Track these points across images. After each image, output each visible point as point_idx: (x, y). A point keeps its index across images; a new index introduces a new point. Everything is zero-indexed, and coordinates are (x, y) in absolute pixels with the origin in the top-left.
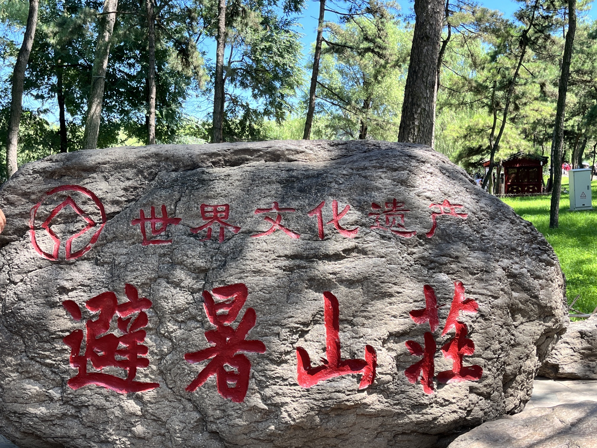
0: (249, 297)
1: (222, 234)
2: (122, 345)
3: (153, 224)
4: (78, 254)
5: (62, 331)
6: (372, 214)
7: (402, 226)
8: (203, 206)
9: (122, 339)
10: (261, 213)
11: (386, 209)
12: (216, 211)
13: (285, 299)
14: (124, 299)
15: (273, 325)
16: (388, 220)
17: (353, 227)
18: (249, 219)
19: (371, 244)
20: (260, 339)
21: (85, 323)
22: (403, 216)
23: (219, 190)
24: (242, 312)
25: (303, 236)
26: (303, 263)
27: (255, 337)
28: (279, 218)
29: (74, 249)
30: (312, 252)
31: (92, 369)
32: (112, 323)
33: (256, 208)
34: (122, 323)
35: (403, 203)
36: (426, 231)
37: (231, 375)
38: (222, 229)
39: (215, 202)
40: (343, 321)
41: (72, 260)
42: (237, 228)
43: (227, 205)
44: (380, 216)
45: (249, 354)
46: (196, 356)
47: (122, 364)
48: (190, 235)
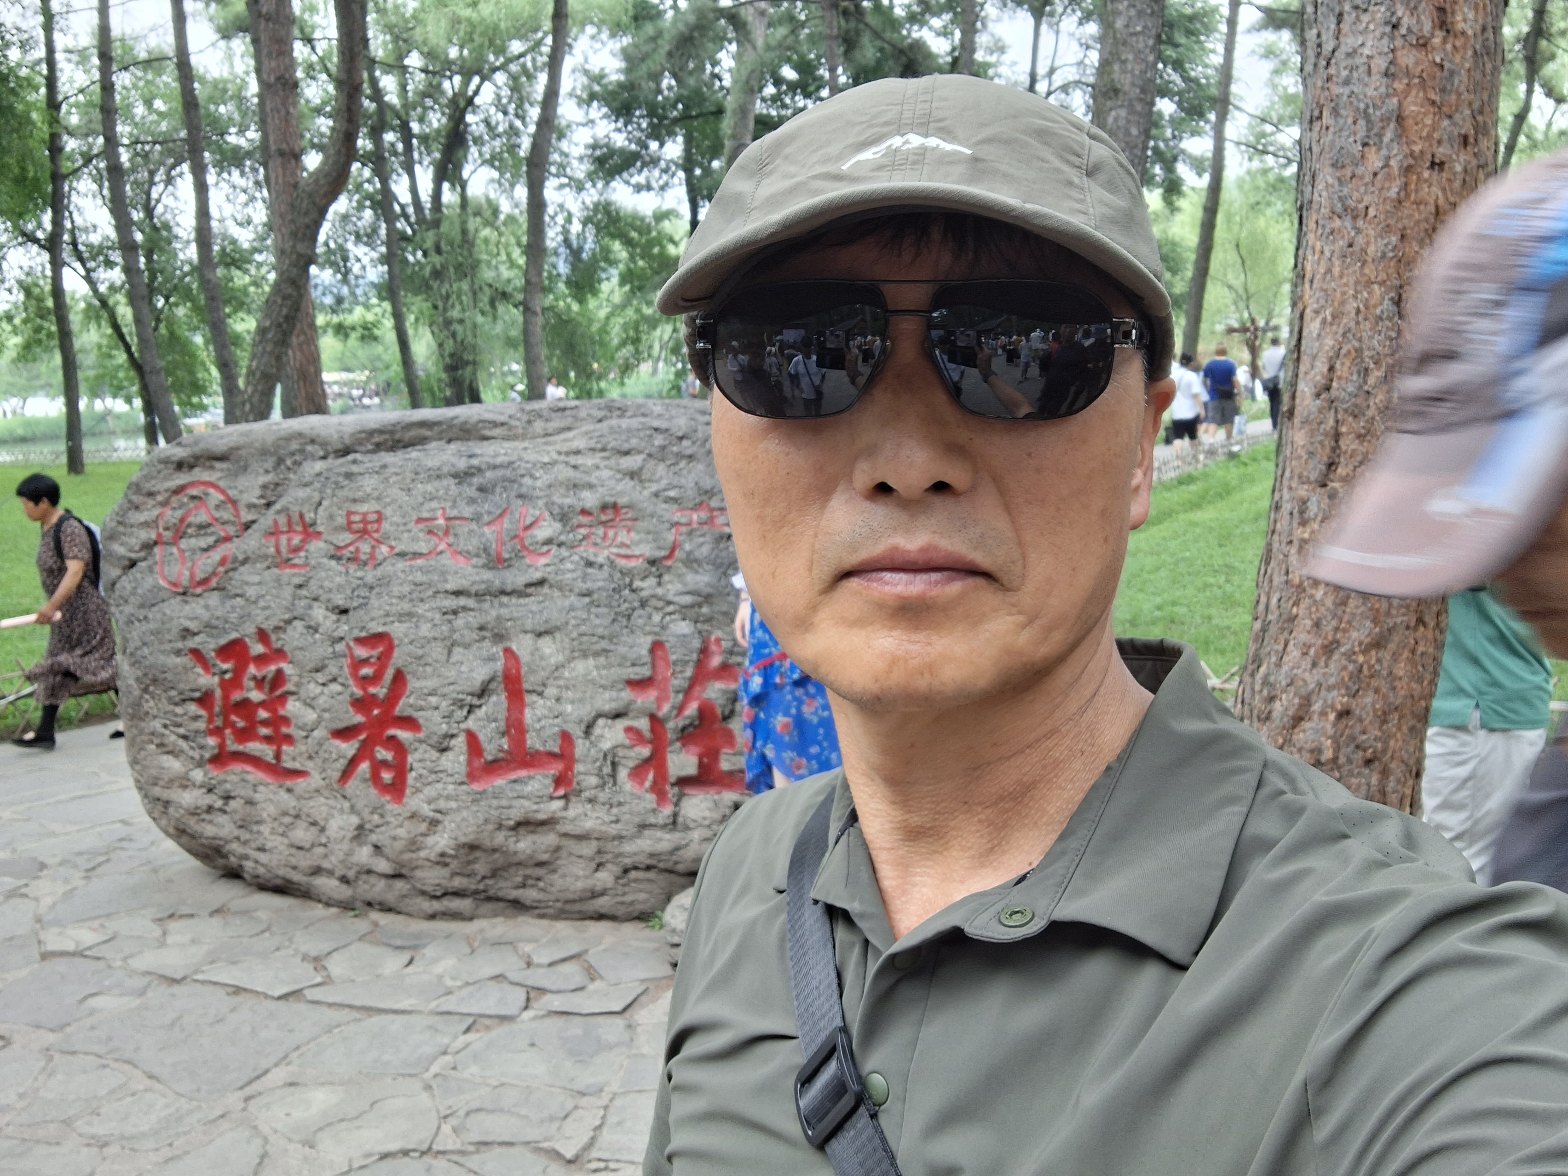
0: (396, 653)
1: (372, 556)
2: (263, 714)
3: (289, 540)
4: (205, 581)
5: (193, 690)
6: (580, 526)
7: (628, 546)
8: (349, 513)
9: (262, 704)
10: (422, 526)
11: (603, 518)
12: (364, 521)
13: (444, 658)
14: (258, 649)
15: (430, 694)
16: (605, 535)
17: (545, 548)
18: (406, 535)
19: (569, 576)
20: (416, 715)
21: (216, 679)
22: (629, 531)
23: (369, 490)
24: (389, 674)
25: (474, 561)
26: (471, 603)
27: (408, 712)
28: (447, 533)
29: (200, 576)
30: (483, 586)
31: (232, 746)
32: (249, 683)
33: (415, 517)
34: (260, 683)
35: (629, 506)
36: (663, 553)
37: (384, 764)
38: (373, 547)
39: (364, 508)
40: (529, 692)
41: (199, 590)
42: (392, 548)
43: (378, 513)
44: (593, 530)
45: (403, 735)
46: (344, 733)
47: (268, 739)
48: (332, 557)
